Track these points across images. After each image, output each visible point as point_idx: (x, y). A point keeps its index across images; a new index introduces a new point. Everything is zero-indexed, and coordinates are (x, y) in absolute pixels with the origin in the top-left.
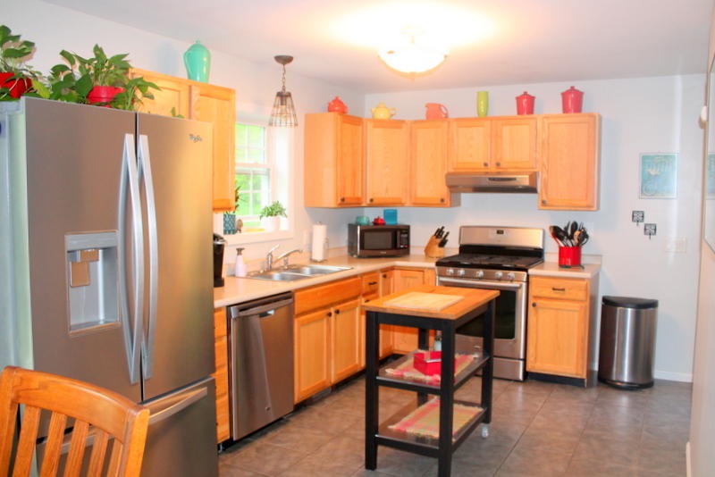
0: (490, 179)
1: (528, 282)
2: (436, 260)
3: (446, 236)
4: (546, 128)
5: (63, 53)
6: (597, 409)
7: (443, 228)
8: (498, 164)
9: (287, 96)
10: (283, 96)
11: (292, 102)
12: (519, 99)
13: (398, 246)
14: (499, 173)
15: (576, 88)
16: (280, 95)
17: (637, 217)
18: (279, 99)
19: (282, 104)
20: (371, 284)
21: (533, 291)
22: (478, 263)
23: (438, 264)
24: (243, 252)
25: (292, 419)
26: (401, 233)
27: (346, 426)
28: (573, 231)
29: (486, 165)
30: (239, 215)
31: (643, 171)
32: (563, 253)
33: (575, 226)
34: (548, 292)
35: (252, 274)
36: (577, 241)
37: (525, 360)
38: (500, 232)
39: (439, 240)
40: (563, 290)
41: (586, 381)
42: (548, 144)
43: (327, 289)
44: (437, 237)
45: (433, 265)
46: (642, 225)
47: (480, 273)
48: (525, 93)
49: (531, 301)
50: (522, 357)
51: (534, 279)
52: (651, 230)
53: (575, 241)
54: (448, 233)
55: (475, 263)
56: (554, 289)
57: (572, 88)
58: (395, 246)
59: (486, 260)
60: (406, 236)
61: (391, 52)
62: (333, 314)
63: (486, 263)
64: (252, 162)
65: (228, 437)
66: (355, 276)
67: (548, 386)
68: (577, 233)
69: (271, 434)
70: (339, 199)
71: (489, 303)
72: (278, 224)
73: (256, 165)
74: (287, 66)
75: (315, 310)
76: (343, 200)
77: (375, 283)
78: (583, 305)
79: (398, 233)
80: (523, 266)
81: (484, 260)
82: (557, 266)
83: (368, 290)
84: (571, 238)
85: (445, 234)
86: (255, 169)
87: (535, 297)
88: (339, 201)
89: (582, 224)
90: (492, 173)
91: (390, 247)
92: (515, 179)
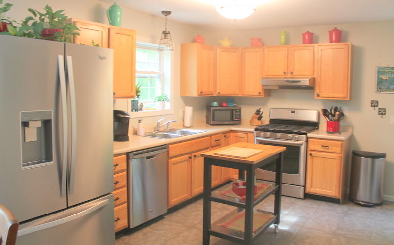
0: (286, 81)
1: (307, 141)
2: (255, 127)
3: (262, 114)
4: (320, 52)
5: (30, 10)
6: (346, 218)
7: (260, 109)
8: (292, 73)
9: (168, 34)
10: (166, 34)
11: (171, 37)
12: (304, 35)
13: (234, 119)
14: (292, 78)
15: (338, 28)
16: (164, 33)
17: (374, 104)
18: (163, 35)
19: (165, 38)
20: (216, 141)
21: (311, 147)
22: (278, 129)
23: (256, 130)
24: (142, 121)
25: (166, 217)
26: (237, 112)
27: (196, 222)
28: (335, 112)
29: (285, 73)
30: (141, 101)
31: (378, 77)
32: (329, 125)
33: (336, 109)
34: (319, 148)
35: (147, 134)
36: (337, 118)
37: (305, 187)
38: (293, 112)
39: (258, 116)
40: (328, 146)
41: (341, 200)
42: (321, 61)
43: (189, 143)
44: (257, 115)
45: (253, 130)
46: (377, 109)
47: (279, 135)
48: (308, 32)
49: (309, 152)
50: (303, 184)
51: (311, 139)
52: (382, 112)
53: (336, 118)
54: (263, 112)
55: (277, 129)
56: (322, 146)
57: (336, 28)
58: (232, 119)
59: (283, 128)
60: (239, 113)
61: (222, 8)
62: (193, 158)
63: (283, 130)
64: (150, 71)
65: (127, 227)
66: (207, 136)
67: (318, 202)
68: (337, 113)
69: (153, 226)
70: (200, 92)
71: (280, 154)
72: (164, 106)
73: (152, 72)
74: (168, 16)
75: (181, 155)
76: (202, 93)
77: (219, 140)
78: (339, 155)
79: (234, 112)
80: (304, 132)
81: (282, 128)
82: (326, 132)
83: (215, 144)
84: (334, 115)
85: (261, 113)
86: (151, 75)
87: (311, 150)
88: (200, 94)
89: (340, 108)
90: (288, 78)
91: (229, 119)
92: (300, 81)
